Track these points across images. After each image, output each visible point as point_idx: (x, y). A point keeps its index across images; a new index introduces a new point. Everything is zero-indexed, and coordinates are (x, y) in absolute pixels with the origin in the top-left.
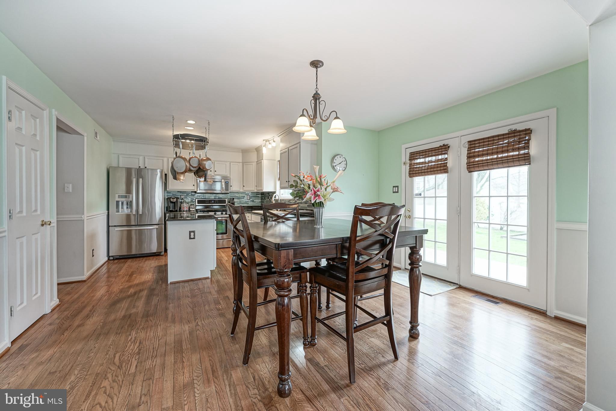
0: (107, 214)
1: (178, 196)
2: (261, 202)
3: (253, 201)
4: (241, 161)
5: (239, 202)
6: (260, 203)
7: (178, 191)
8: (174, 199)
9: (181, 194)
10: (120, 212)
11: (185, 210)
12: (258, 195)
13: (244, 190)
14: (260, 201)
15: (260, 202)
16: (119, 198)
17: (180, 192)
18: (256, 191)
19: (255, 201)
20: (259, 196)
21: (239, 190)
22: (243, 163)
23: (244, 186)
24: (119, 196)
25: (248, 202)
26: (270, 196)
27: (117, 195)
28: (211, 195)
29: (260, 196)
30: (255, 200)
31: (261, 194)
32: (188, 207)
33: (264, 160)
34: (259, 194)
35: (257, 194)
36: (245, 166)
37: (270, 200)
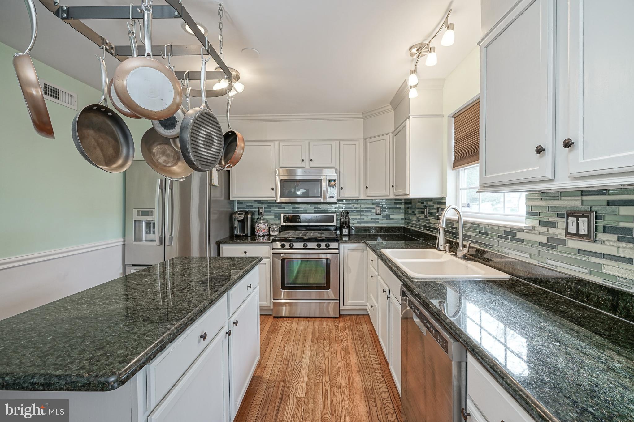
0: (122, 243)
1: (256, 208)
2: (405, 219)
3: (388, 217)
4: (362, 137)
5: (359, 219)
6: (403, 221)
7: (255, 201)
8: (241, 214)
9: (260, 205)
10: (144, 239)
11: (261, 234)
12: (398, 206)
13: (368, 195)
14: (403, 216)
15: (402, 219)
16: (138, 215)
17: (259, 202)
18: (392, 197)
19: (391, 217)
20: (400, 208)
21: (357, 195)
22: (365, 139)
23: (367, 188)
24: (138, 211)
25: (378, 219)
26: (426, 207)
27: (135, 211)
28: (309, 206)
29: (402, 206)
30: (393, 215)
31: (405, 203)
32: (267, 228)
33: (411, 118)
34: (400, 204)
35: (395, 203)
36: (368, 144)
37: (426, 217)
